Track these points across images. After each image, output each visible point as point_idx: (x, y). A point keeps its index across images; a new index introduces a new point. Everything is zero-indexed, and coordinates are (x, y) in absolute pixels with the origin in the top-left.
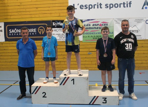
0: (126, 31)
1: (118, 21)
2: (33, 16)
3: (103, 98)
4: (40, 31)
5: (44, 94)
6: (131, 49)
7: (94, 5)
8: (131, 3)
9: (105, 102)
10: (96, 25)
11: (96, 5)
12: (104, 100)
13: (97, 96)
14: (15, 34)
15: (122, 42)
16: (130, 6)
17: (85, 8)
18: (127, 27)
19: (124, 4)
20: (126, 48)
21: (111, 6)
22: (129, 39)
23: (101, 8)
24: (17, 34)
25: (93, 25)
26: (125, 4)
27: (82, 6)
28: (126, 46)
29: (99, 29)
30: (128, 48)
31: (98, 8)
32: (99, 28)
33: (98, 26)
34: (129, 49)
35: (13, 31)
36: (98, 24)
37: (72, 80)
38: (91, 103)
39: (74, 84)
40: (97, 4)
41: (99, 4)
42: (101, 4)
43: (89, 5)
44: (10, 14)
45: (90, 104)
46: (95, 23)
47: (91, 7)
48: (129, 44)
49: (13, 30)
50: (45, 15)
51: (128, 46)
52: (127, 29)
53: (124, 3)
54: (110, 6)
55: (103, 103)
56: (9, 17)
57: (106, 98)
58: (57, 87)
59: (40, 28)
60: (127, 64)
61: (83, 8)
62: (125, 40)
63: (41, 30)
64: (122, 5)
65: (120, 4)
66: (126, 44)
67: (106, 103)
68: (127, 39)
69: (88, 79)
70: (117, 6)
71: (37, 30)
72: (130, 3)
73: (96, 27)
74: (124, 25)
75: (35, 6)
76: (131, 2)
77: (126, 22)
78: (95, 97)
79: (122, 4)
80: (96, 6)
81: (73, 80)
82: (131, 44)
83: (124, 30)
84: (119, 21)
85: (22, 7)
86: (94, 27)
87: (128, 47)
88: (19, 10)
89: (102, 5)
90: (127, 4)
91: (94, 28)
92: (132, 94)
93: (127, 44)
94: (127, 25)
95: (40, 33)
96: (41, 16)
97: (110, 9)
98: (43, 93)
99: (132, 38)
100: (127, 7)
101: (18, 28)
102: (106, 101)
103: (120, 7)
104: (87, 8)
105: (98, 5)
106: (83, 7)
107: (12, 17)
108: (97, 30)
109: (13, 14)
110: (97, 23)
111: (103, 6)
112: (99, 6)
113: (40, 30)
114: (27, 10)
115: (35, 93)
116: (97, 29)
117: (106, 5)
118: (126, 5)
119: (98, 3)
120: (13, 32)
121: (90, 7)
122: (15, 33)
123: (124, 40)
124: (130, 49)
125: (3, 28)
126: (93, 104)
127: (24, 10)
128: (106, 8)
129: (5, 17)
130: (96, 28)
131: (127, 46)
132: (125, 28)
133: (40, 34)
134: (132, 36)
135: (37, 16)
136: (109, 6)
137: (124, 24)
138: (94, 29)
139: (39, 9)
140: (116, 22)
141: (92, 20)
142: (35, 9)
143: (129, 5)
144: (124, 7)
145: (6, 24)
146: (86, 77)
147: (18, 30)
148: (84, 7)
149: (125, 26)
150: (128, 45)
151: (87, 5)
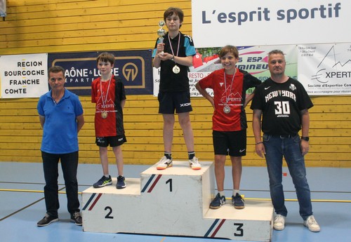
0: (278, 74)
1: (307, 50)
2: (112, 39)
3: (235, 224)
4: (127, 73)
5: (108, 210)
6: (288, 112)
7: (251, 13)
8: (340, 8)
9: (239, 232)
10: (255, 60)
11: (255, 12)
12: (238, 229)
13: (221, 218)
14: (71, 80)
15: (268, 98)
16: (337, 15)
17: (230, 21)
18: (281, 65)
19: (322, 9)
20: (276, 111)
21: (292, 14)
22: (284, 92)
23: (267, 19)
24: (77, 80)
25: (248, 61)
26: (325, 9)
27: (222, 16)
28: (275, 107)
29: (262, 70)
30: (280, 112)
31: (260, 19)
32: (263, 68)
33: (260, 63)
34: (283, 114)
35: (67, 73)
36: (261, 58)
37: (167, 182)
38: (209, 236)
39: (171, 190)
40: (257, 11)
41: (262, 10)
42: (266, 11)
43: (240, 14)
44: (61, 34)
45: (206, 237)
46: (253, 56)
47: (243, 17)
48: (284, 103)
49: (67, 71)
50: (138, 37)
51: (282, 107)
52: (280, 71)
53: (322, 6)
54: (288, 16)
55: (236, 235)
56: (59, 42)
57: (241, 225)
58: (135, 196)
59: (127, 68)
60: (283, 147)
61: (225, 21)
62: (275, 94)
63: (129, 70)
64: (317, 13)
65: (313, 10)
66: (276, 103)
67: (242, 235)
68: (280, 91)
69: (201, 180)
70: (305, 14)
71: (120, 72)
72: (337, 8)
73: (256, 63)
74: (274, 62)
75: (116, 17)
76: (339, 4)
77: (278, 55)
78: (217, 220)
79: (316, 9)
80: (255, 16)
81: (170, 181)
82: (287, 103)
83: (275, 72)
84: (310, 50)
85: (88, 19)
86: (250, 64)
87: (280, 109)
88: (80, 27)
89: (269, 12)
90: (330, 10)
91: (251, 66)
92: (309, 219)
93: (279, 103)
94: (280, 62)
95: (127, 78)
96: (129, 38)
97: (289, 21)
98: (106, 209)
99: (290, 90)
100: (330, 16)
101: (79, 66)
102: (242, 230)
103: (313, 17)
104: (234, 19)
105: (260, 13)
106: (225, 17)
107: (65, 42)
108: (258, 70)
109: (68, 34)
110: (257, 56)
111: (273, 15)
112: (263, 15)
113: (127, 70)
114: (100, 25)
115: (90, 209)
116: (257, 68)
117: (279, 13)
118: (326, 12)
119: (259, 9)
120: (67, 76)
121: (241, 18)
122: (71, 77)
123: (272, 95)
124: (285, 112)
125: (45, 67)
126: (212, 237)
127: (92, 26)
128: (278, 19)
129: (51, 42)
130: (254, 66)
131: (278, 107)
132: (277, 68)
133: (128, 80)
134: (292, 85)
135: (120, 39)
136: (285, 14)
137: (275, 59)
138: (250, 68)
139: (125, 23)
140: (304, 52)
141: (245, 47)
142: (115, 24)
143: (333, 12)
144: (323, 16)
145: (51, 57)
146: (197, 176)
147: (78, 70)
148: (228, 19)
149: (277, 64)
150: (280, 105)
151: (234, 14)
